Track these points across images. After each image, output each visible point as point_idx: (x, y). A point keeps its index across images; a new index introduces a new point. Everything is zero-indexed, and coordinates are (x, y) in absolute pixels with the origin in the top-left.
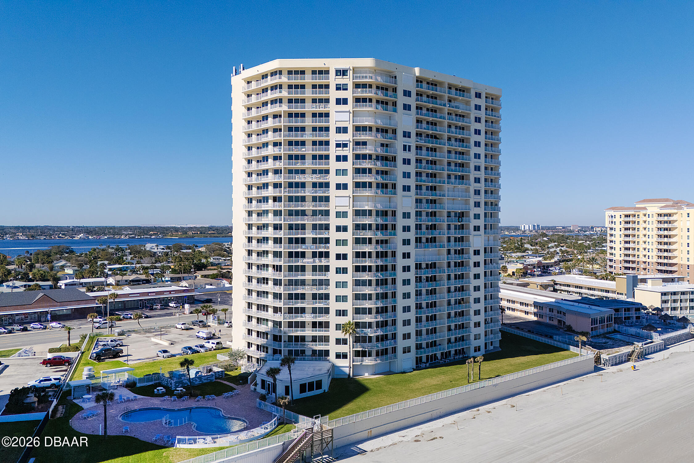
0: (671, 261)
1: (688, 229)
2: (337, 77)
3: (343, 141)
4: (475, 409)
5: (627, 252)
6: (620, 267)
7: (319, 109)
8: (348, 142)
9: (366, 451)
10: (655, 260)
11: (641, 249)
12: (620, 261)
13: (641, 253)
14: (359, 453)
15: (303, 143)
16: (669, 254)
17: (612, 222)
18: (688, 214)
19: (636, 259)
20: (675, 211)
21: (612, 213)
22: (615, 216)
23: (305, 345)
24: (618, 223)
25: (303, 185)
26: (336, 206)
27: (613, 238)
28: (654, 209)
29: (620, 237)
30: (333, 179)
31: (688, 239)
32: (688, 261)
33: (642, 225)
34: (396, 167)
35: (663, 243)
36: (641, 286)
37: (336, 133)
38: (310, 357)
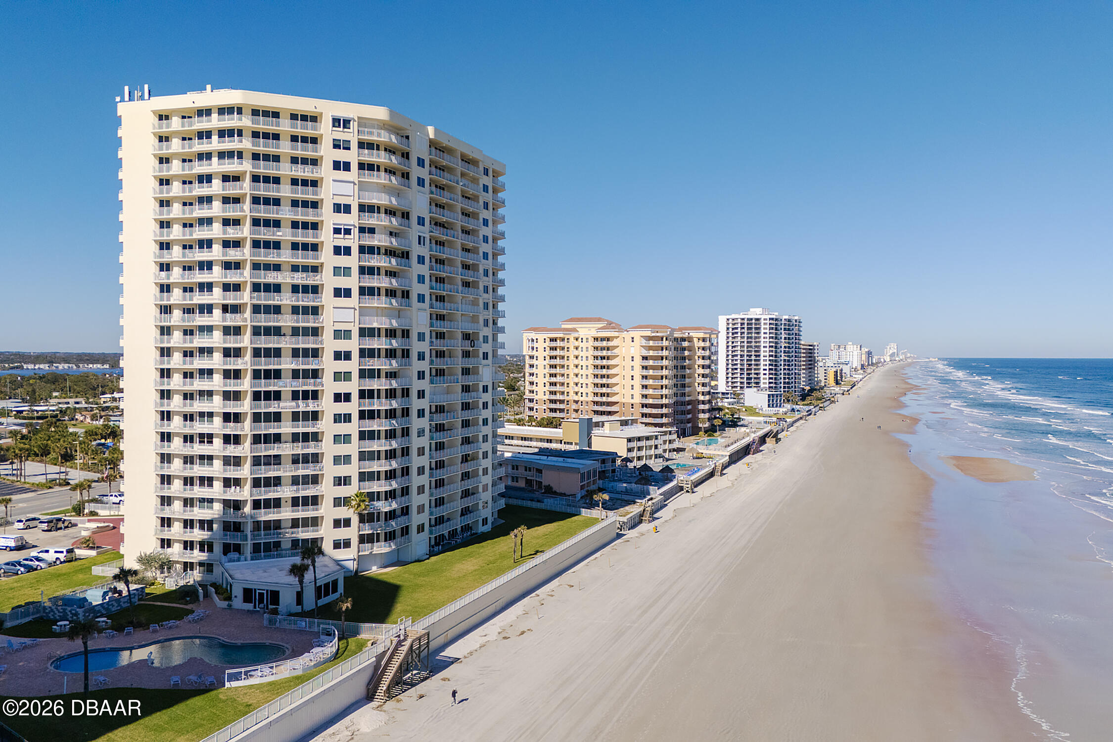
0: (610, 399)
1: (633, 357)
2: (334, 129)
3: (345, 225)
4: (533, 595)
5: (553, 389)
6: (545, 409)
7: (302, 174)
8: (352, 227)
9: (459, 659)
10: (591, 398)
11: (571, 385)
12: (545, 401)
13: (572, 389)
14: (452, 663)
15: (277, 224)
16: (609, 390)
17: (533, 348)
18: (633, 338)
19: (565, 397)
20: (616, 334)
21: (533, 335)
22: (537, 339)
23: (280, 534)
24: (541, 349)
25: (277, 288)
26: (334, 322)
27: (534, 370)
28: (588, 331)
29: (545, 368)
30: (328, 281)
31: (633, 370)
32: (632, 398)
33: (573, 352)
34: (410, 267)
35: (599, 376)
36: (596, 431)
37: (334, 212)
38: (290, 552)
